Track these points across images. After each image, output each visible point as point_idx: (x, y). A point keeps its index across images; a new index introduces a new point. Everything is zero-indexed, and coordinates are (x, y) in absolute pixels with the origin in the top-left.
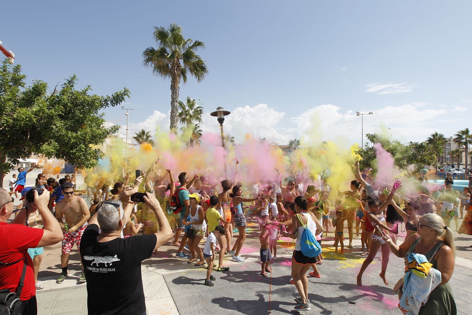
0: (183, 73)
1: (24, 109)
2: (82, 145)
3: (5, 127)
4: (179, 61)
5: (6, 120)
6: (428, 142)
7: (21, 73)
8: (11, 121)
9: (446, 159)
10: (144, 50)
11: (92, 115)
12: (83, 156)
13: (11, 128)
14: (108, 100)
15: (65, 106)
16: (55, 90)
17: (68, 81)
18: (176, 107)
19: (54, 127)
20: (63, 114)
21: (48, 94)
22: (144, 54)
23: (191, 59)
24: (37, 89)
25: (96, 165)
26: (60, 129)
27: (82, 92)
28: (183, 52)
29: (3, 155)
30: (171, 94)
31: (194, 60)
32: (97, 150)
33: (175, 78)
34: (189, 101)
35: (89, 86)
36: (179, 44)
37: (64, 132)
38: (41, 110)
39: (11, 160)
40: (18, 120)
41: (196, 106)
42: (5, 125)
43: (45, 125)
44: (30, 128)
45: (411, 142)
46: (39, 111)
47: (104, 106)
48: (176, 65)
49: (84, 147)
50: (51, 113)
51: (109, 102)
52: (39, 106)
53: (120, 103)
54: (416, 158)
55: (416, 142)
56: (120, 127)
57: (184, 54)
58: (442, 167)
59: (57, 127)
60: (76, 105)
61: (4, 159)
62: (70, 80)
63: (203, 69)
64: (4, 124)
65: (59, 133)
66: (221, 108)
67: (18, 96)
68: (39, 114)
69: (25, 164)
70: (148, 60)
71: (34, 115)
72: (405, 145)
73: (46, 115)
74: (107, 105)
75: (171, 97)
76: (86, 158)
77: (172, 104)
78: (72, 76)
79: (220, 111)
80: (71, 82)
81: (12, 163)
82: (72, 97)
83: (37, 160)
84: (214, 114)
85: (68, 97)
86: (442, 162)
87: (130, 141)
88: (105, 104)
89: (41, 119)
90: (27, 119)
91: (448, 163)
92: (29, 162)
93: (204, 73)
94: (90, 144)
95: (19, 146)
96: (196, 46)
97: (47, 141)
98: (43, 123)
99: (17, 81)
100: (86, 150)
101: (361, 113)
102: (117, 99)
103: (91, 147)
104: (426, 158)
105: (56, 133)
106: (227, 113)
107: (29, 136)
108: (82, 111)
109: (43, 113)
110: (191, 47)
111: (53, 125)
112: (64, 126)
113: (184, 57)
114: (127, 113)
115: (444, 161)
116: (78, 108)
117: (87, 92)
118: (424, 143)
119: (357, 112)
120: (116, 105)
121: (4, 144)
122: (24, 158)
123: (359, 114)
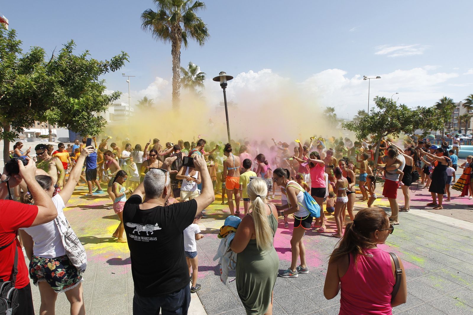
0: (184, 37)
1: (23, 76)
2: (84, 113)
3: (6, 95)
4: (179, 24)
5: (6, 87)
6: (436, 107)
7: (17, 39)
8: (12, 88)
9: (454, 125)
10: (143, 12)
11: (92, 81)
12: (86, 123)
13: (12, 96)
14: (107, 65)
15: (64, 71)
16: (53, 55)
17: (66, 46)
18: (177, 73)
19: (55, 94)
20: (63, 80)
21: (46, 60)
22: (143, 17)
23: (192, 21)
24: (35, 56)
25: (101, 132)
26: (61, 96)
27: (80, 57)
28: (183, 15)
29: (7, 123)
30: (172, 59)
31: (194, 23)
32: (100, 117)
33: (176, 42)
34: (191, 66)
35: (87, 51)
36: (178, 6)
37: (66, 98)
38: (40, 77)
39: (15, 129)
40: (18, 88)
41: (198, 72)
42: (6, 93)
43: (46, 92)
44: (31, 95)
45: (419, 107)
46: (38, 77)
47: (104, 72)
48: (177, 28)
49: (86, 114)
50: (51, 79)
51: (109, 67)
52: (38, 73)
53: (120, 67)
54: (423, 123)
55: (423, 107)
56: (121, 93)
57: (184, 16)
58: (449, 132)
59: (58, 94)
60: (75, 71)
61: (8, 128)
62: (68, 45)
63: (204, 32)
64: (5, 91)
65: (61, 100)
66: (224, 73)
67: (16, 63)
68: (39, 80)
69: (30, 134)
70: (146, 24)
71: (34, 82)
72: (412, 110)
73: (46, 82)
74: (107, 70)
75: (172, 63)
76: (90, 125)
77: (173, 69)
78: (70, 41)
79: (223, 76)
80: (69, 48)
81: (17, 132)
82: (70, 62)
83: (41, 130)
84: (217, 79)
85: (67, 63)
86: (449, 128)
87: (133, 109)
88: (104, 70)
89: (42, 86)
90: (27, 86)
91: (455, 128)
92: (34, 132)
93: (205, 36)
94: (92, 111)
95: (22, 114)
96: (196, 6)
97: (50, 108)
98: (44, 90)
99: (13, 47)
100: (88, 117)
101: (368, 77)
102: (117, 64)
103: (93, 115)
104: (433, 123)
105: (58, 100)
106: (229, 78)
107: (31, 104)
108: (82, 77)
109: (43, 79)
110: (191, 9)
111: (54, 92)
112: (65, 92)
113: (184, 20)
114: (128, 81)
115: (451, 127)
116: (77, 74)
117: (85, 57)
118: (432, 107)
119: (364, 76)
120: (115, 69)
121: (7, 113)
122: (27, 127)
123: (366, 78)
